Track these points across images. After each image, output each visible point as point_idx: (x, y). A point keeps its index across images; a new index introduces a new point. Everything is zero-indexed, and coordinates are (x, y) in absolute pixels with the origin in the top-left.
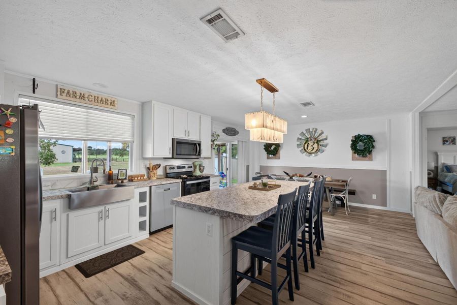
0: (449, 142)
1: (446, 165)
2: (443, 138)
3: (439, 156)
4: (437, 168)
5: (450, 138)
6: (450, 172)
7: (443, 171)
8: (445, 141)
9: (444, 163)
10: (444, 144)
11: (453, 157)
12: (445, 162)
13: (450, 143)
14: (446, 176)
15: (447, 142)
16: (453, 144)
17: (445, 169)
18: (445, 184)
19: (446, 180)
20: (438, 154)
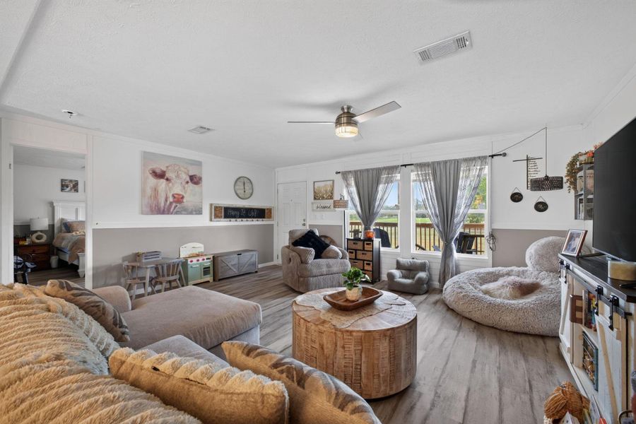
0: (69, 188)
1: (64, 222)
2: (62, 180)
3: (56, 208)
4: (52, 226)
5: (71, 181)
6: (70, 232)
7: (60, 231)
8: (64, 186)
9: (62, 219)
10: (62, 190)
11: (74, 210)
12: (64, 217)
13: (71, 189)
14: (63, 239)
15: (67, 187)
16: (75, 190)
17: (63, 228)
18: (61, 251)
19: (63, 244)
20: (55, 205)
